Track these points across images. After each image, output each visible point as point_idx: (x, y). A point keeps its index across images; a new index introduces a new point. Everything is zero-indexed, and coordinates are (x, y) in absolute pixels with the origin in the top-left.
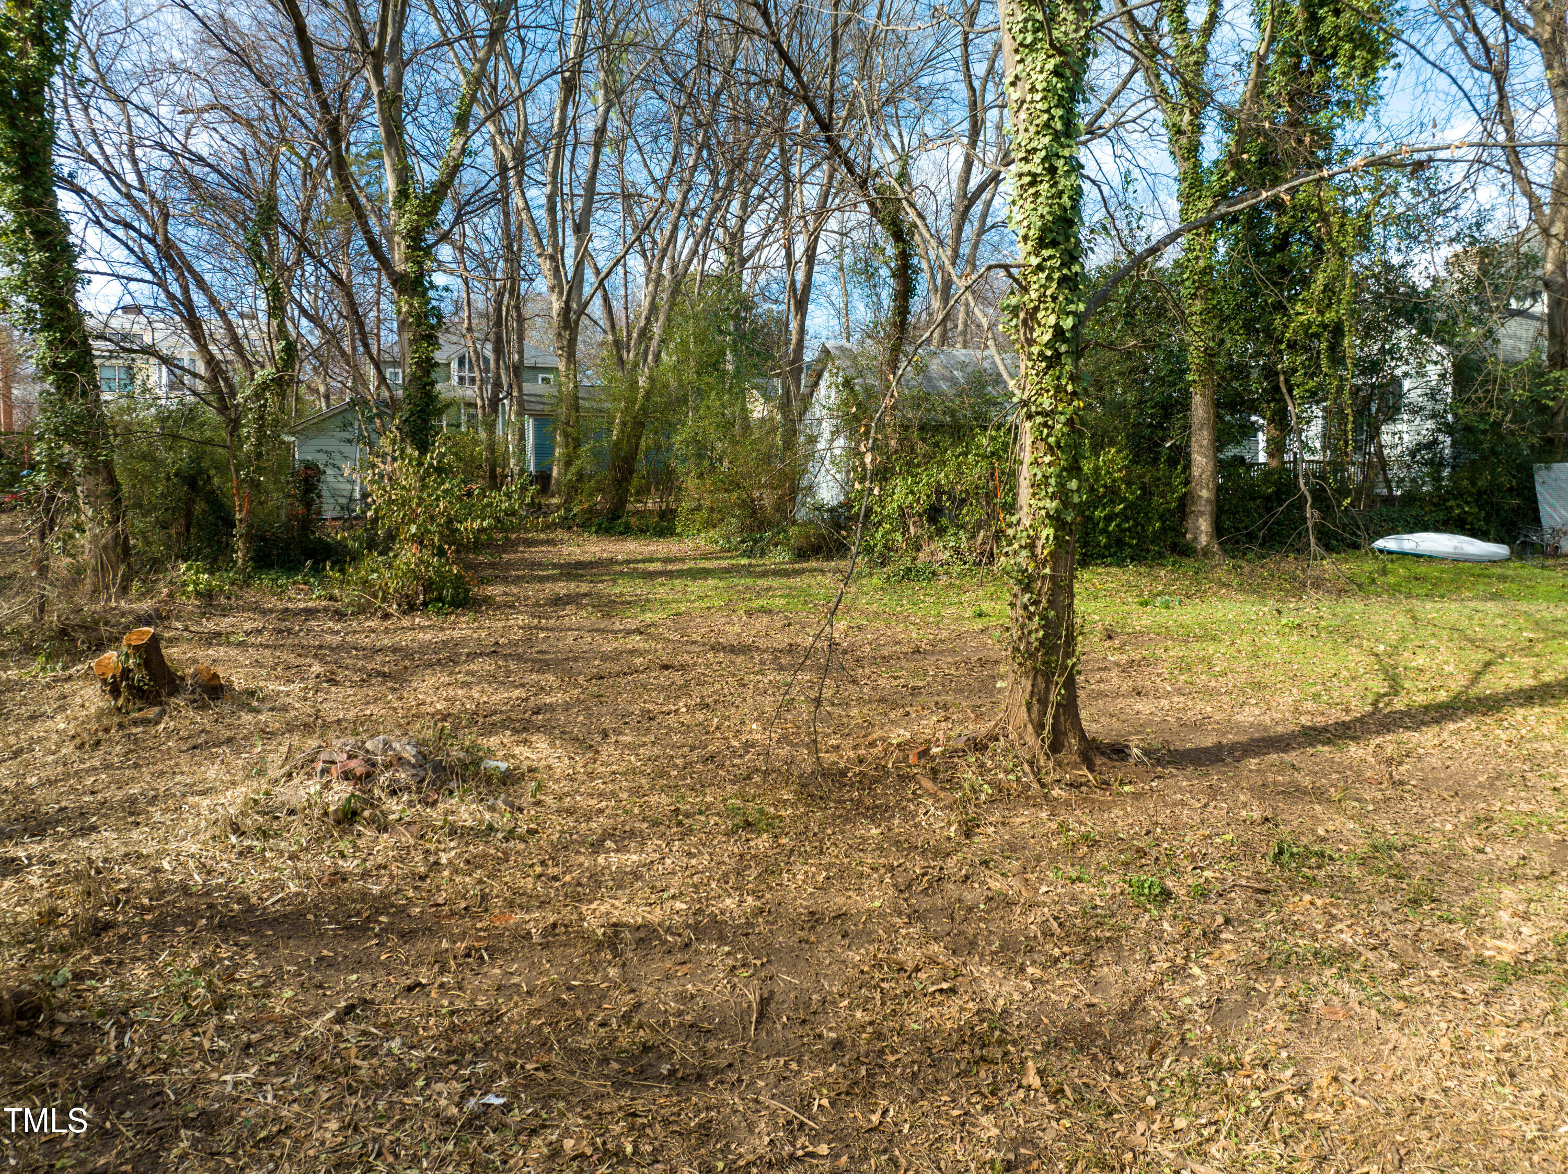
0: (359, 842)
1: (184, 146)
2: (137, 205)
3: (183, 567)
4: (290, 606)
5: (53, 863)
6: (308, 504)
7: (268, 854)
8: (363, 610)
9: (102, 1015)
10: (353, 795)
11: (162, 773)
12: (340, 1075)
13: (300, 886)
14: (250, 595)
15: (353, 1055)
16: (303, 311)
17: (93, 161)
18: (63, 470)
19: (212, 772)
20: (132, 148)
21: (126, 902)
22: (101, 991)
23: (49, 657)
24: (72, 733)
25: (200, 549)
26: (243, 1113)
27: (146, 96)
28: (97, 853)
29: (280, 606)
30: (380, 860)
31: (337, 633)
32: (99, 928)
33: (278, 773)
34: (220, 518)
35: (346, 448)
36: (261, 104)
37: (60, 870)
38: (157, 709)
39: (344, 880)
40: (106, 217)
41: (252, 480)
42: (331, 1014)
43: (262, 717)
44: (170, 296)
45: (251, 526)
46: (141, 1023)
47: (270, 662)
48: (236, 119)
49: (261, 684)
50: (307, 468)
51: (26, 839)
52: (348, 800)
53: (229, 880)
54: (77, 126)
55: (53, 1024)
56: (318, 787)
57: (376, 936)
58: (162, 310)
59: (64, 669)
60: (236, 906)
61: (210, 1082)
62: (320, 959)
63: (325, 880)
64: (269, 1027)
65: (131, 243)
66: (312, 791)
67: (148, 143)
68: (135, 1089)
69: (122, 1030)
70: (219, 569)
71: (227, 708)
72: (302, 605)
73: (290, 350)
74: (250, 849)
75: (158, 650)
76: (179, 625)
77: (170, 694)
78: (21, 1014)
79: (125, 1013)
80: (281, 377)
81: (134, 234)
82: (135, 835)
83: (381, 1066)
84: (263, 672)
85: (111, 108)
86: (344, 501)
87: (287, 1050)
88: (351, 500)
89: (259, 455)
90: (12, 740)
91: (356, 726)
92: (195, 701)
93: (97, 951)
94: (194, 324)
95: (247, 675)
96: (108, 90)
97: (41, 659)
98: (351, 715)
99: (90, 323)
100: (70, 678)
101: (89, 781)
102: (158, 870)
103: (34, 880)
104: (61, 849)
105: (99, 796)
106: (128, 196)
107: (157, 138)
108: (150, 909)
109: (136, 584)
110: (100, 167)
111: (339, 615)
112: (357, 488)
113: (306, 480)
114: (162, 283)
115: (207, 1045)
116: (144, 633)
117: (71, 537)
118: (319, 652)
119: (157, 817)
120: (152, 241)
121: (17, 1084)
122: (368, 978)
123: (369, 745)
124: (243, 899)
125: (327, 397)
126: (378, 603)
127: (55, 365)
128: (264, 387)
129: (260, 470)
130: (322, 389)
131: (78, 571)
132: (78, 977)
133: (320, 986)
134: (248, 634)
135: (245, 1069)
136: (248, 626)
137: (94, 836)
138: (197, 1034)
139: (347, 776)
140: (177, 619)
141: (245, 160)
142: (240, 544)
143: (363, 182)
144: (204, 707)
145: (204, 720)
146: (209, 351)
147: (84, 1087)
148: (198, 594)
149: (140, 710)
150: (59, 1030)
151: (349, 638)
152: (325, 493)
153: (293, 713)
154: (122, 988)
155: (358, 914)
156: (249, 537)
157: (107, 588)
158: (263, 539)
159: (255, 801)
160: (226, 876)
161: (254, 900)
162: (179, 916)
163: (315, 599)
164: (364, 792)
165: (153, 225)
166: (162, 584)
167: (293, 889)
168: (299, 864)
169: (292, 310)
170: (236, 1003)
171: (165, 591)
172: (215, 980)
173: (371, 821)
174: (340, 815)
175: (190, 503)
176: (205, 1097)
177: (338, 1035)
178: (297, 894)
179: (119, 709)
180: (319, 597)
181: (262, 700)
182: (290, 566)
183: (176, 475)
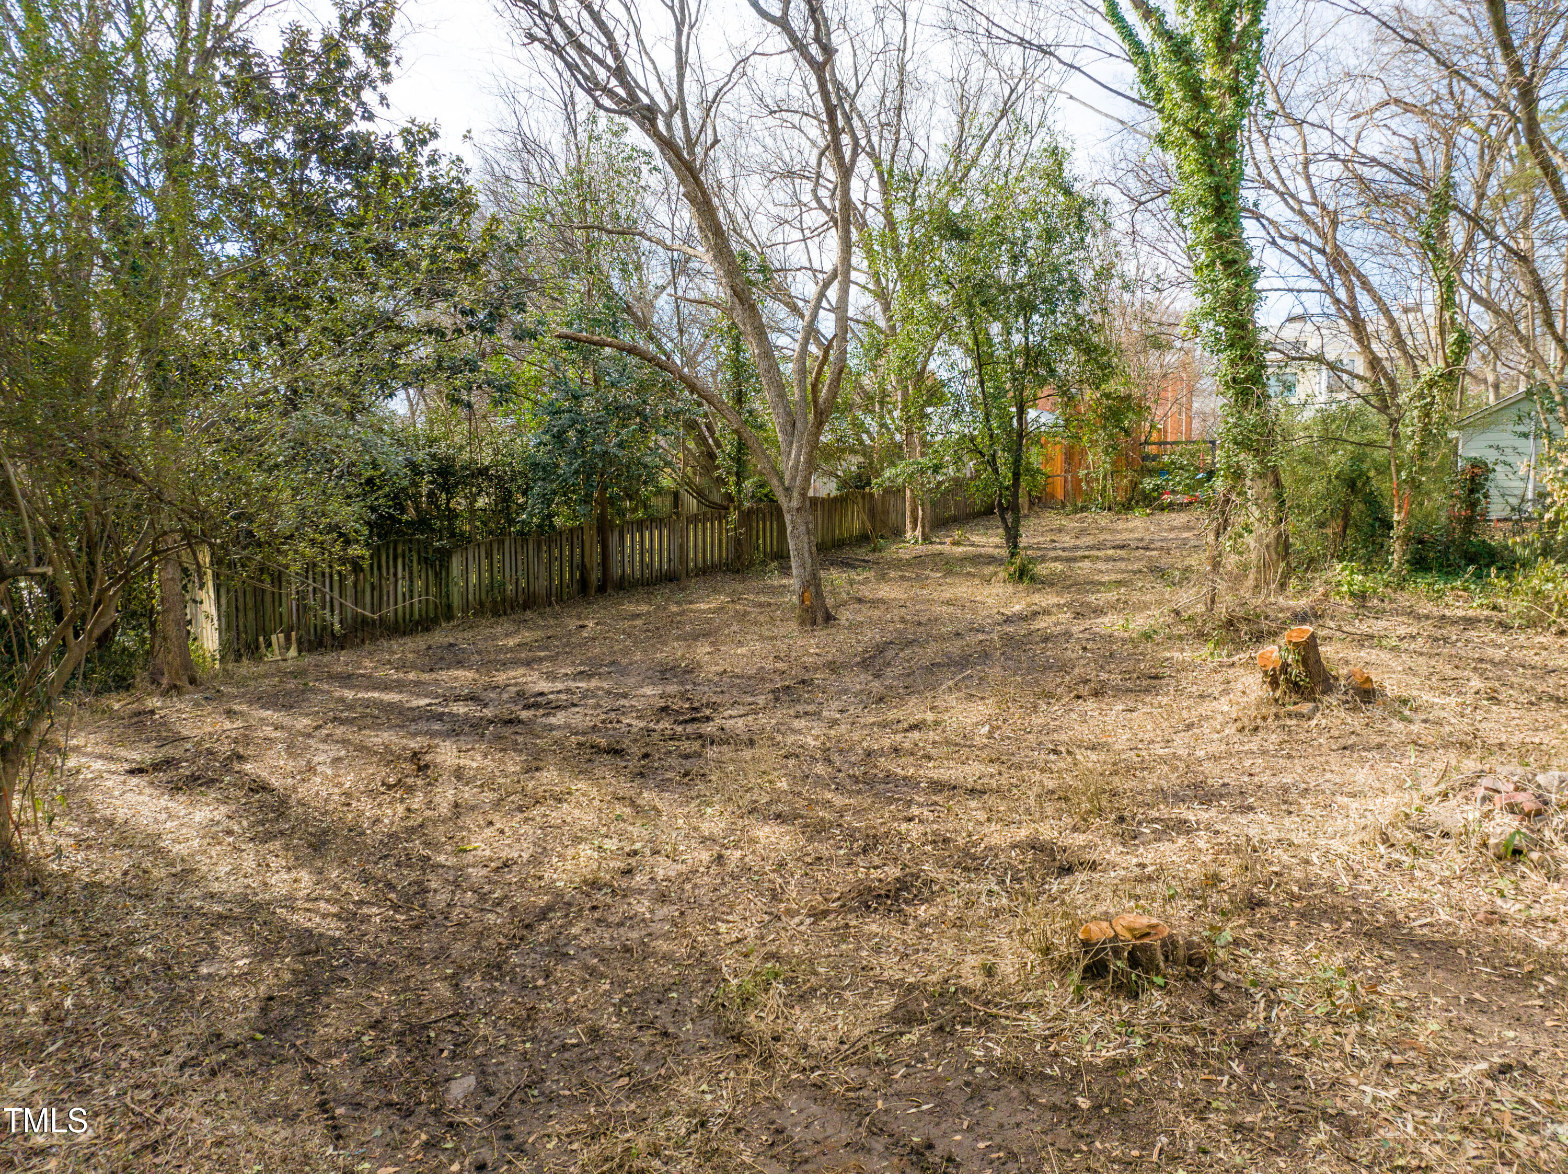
0: (1523, 885)
1: (1355, 150)
2: (1309, 221)
3: (1339, 567)
4: (1447, 613)
5: (1217, 832)
6: (1473, 505)
7: (1418, 873)
8: (1532, 623)
9: (1254, 984)
10: (1518, 832)
11: (1313, 768)
12: (1491, 1136)
13: (1451, 915)
14: (1404, 599)
15: (1507, 1121)
16: (1474, 296)
17: (1270, 186)
18: (1238, 474)
19: (1361, 776)
20: (1306, 167)
21: (1278, 885)
22: (1253, 962)
23: (1217, 644)
24: (1234, 716)
25: (1355, 549)
26: (1381, 1131)
27: (1321, 112)
28: (1253, 831)
29: (1436, 612)
30: (1548, 912)
31: (1500, 646)
32: (1255, 903)
33: (1433, 791)
34: (1376, 519)
35: (1520, 443)
36: (1435, 87)
37: (1222, 839)
38: (1311, 705)
39: (1503, 922)
40: (1282, 236)
41: (1413, 479)
42: (1484, 1066)
43: (1415, 728)
44: (1337, 301)
45: (1409, 528)
46: (1287, 1004)
47: (1424, 671)
48: (1408, 108)
49: (1415, 693)
50: (1473, 466)
51: (1196, 805)
52: (1513, 836)
53: (1375, 890)
54: (1258, 157)
55: (1215, 979)
56: (1478, 815)
57: (1540, 996)
58: (1328, 316)
59: (1229, 656)
60: (1382, 918)
61: (1348, 1085)
62: (1471, 1001)
63: (1480, 917)
64: (1412, 1054)
65: (1302, 258)
66: (1471, 818)
67: (1321, 157)
68: (1280, 1064)
69: (1270, 1005)
70: (1373, 570)
71: (1378, 713)
72: (1460, 613)
73: (1463, 342)
74: (1399, 863)
75: (1315, 646)
76: (1332, 624)
77: (1324, 693)
78: (1190, 961)
79: (1273, 990)
80: (1451, 372)
81: (1306, 249)
82: (1287, 821)
83: (1543, 1148)
84: (1417, 681)
85: (1289, 133)
86: (1514, 501)
87: (1430, 1086)
88: (1523, 500)
89: (1423, 455)
90: (1185, 714)
91: (1523, 753)
92: (1347, 702)
93: (1252, 924)
94: (1358, 325)
95: (1399, 682)
96: (1287, 116)
97: (1211, 645)
98: (1517, 739)
99: (1264, 337)
100: (1233, 665)
101: (1247, 763)
102: (1307, 862)
103: (1202, 844)
104: (1224, 821)
105: (1256, 779)
106: (1301, 213)
107: (1330, 151)
108: (1299, 898)
109: (1293, 582)
110: (1277, 192)
111: (1505, 627)
112: (1530, 486)
113: (1472, 479)
114: (1329, 291)
115: (1348, 1048)
116: (1304, 631)
117: (1241, 536)
118: (1480, 665)
119: (1308, 810)
120: (1322, 252)
121: (1185, 1020)
122: (1527, 1038)
123: (1540, 779)
124: (1391, 914)
125: (1496, 387)
126: (1553, 617)
127: (1234, 380)
128: (1432, 384)
129: (1423, 470)
130: (1491, 378)
131: (1245, 567)
132: (1236, 942)
133: (1470, 1030)
134: (1401, 639)
135: (1385, 1087)
136: (1402, 631)
137: (1251, 816)
138: (1339, 1034)
139: (1512, 808)
140: (1332, 618)
141: (1417, 149)
142: (1397, 546)
143: (1553, 139)
144: (1355, 709)
145: (1356, 721)
146: (1372, 352)
147: (1237, 1045)
148: (1352, 594)
149: (1295, 703)
150: (1219, 986)
151: (1514, 653)
152: (1493, 492)
153: (1448, 729)
154: (1272, 965)
155: (1518, 965)
156: (1406, 539)
157: (1268, 584)
158: (1421, 542)
159: (1407, 815)
160: (1374, 884)
161: (1400, 917)
162: (1325, 912)
163: (1475, 608)
164: (1533, 831)
165: (1323, 236)
166: (1317, 583)
167: (1444, 917)
168: (1451, 892)
169: (1463, 296)
170: (1378, 1016)
171: (1321, 590)
172: (1358, 986)
173: (1539, 865)
174: (1502, 850)
175: (1347, 506)
176: (1344, 1097)
177: (1490, 1092)
178: (1449, 924)
179: (1276, 700)
180: (1481, 606)
181: (1415, 710)
182: (1449, 570)
183: (1337, 477)
